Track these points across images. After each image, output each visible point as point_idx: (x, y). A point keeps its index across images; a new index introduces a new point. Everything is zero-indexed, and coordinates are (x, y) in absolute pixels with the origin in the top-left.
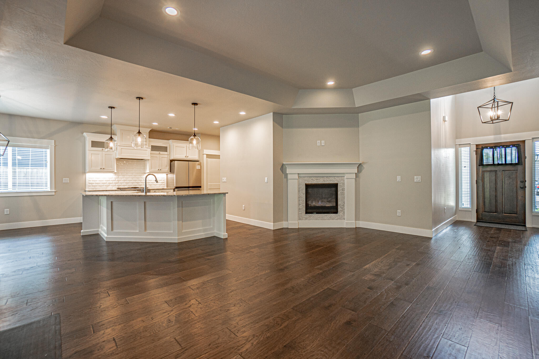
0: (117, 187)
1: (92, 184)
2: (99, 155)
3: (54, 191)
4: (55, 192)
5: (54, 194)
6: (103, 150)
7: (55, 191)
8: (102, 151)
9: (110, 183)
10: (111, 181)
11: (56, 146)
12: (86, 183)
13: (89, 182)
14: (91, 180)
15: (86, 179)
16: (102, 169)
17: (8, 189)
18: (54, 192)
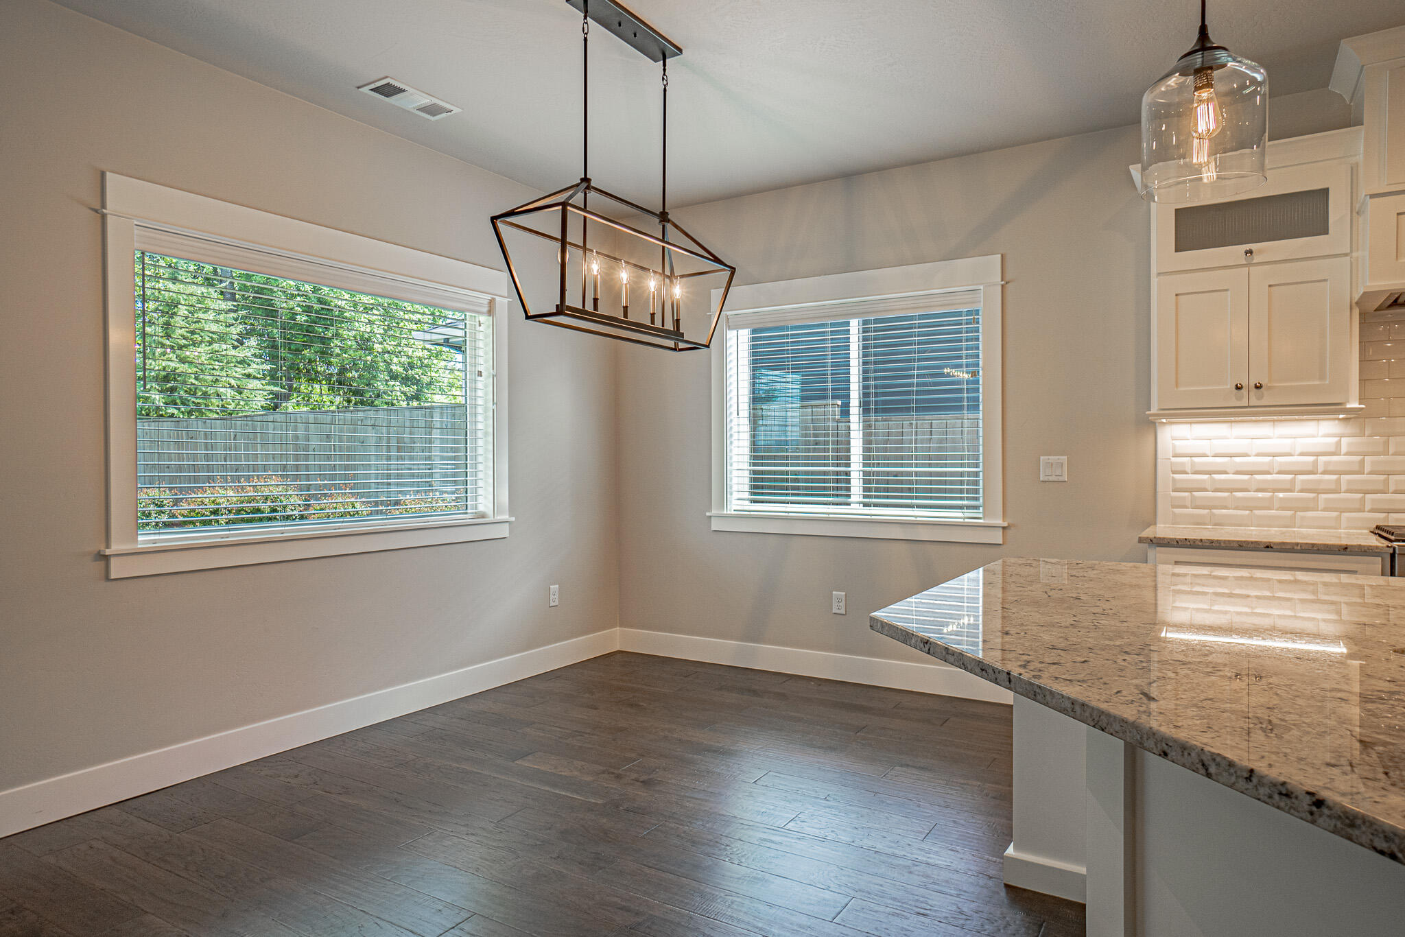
0: (1380, 519)
1: (1196, 494)
2: (1229, 293)
3: (999, 522)
4: (1004, 528)
5: (997, 537)
6: (1257, 259)
7: (1005, 524)
8: (1249, 265)
9: (1317, 492)
10: (1324, 472)
11: (1007, 283)
12: (1159, 488)
13: (1177, 476)
14: (1188, 469)
15: (1159, 460)
16: (1244, 391)
17: (849, 504)
18: (1001, 530)
